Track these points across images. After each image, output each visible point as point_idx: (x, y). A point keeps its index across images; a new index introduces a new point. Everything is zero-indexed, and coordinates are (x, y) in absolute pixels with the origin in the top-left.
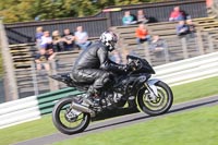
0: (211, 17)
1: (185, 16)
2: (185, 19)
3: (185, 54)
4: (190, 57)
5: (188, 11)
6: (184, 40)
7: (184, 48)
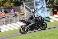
0: (22, 12)
1: (15, 11)
2: (15, 12)
3: (15, 22)
4: (16, 22)
5: (15, 10)
6: (14, 18)
7: (14, 20)
